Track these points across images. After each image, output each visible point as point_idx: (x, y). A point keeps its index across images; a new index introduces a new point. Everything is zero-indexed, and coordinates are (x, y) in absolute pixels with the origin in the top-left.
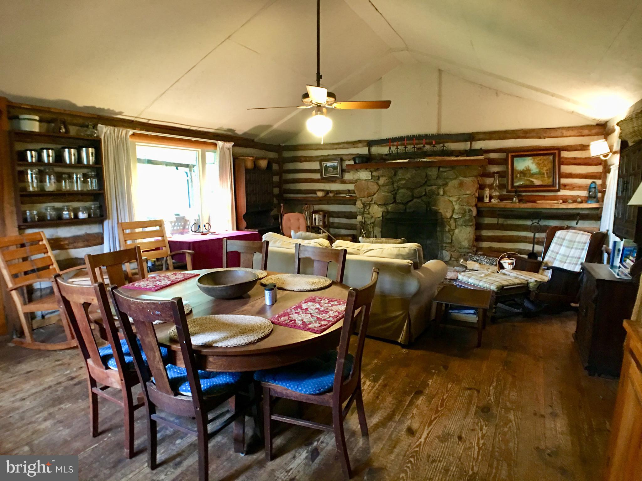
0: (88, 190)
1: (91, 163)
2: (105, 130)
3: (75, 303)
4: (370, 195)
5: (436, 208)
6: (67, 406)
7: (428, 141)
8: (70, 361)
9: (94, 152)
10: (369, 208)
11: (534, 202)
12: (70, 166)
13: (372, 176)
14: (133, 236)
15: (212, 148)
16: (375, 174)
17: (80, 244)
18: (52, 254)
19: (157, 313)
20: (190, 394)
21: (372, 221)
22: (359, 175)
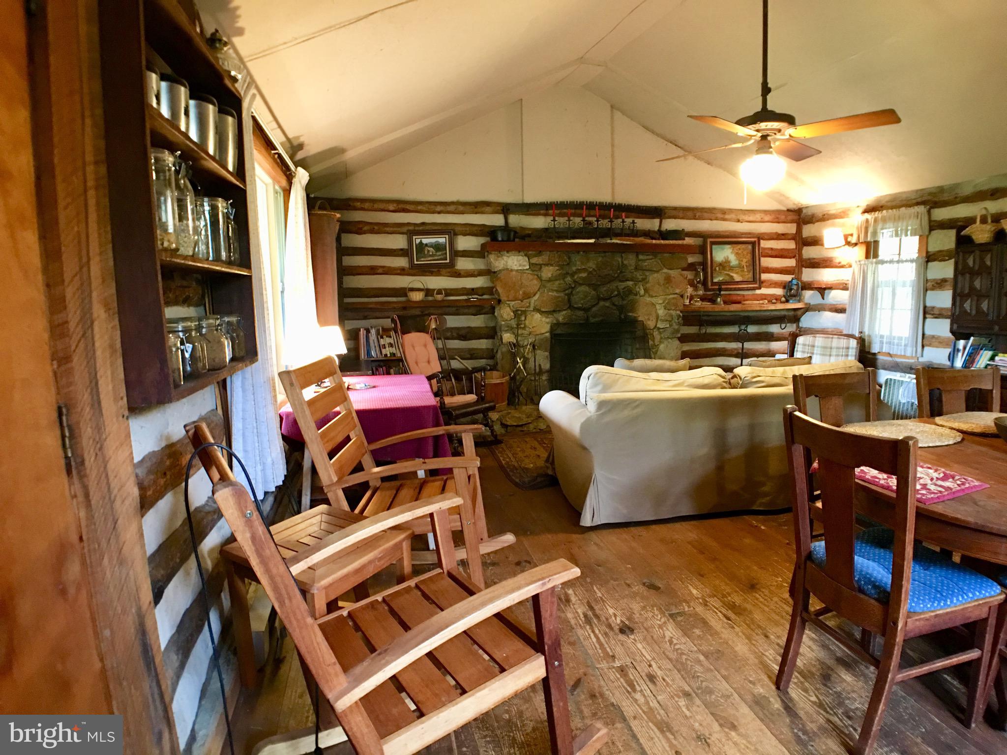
4: (527, 297)
5: (636, 315)
10: (526, 319)
11: (739, 303)
13: (530, 264)
16: (534, 260)
21: (530, 340)
22: (507, 262)
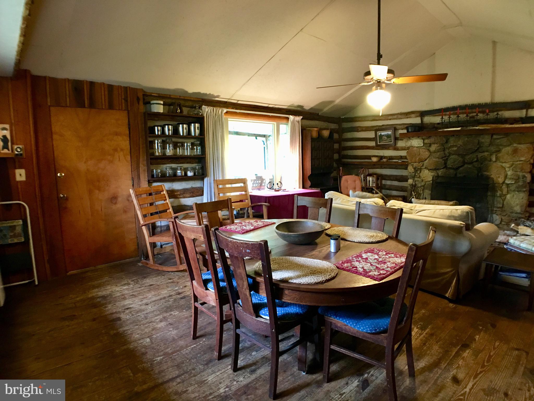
0: (194, 155)
1: (197, 135)
2: (207, 110)
3: (187, 238)
4: (422, 161)
5: (488, 174)
6: (176, 313)
7: (481, 110)
8: (178, 281)
9: (199, 126)
10: (420, 172)
12: (183, 137)
13: (424, 143)
14: (224, 190)
15: (285, 121)
16: (426, 141)
17: (187, 195)
18: (169, 201)
19: (248, 251)
20: (268, 318)
21: (422, 184)
22: (412, 143)
